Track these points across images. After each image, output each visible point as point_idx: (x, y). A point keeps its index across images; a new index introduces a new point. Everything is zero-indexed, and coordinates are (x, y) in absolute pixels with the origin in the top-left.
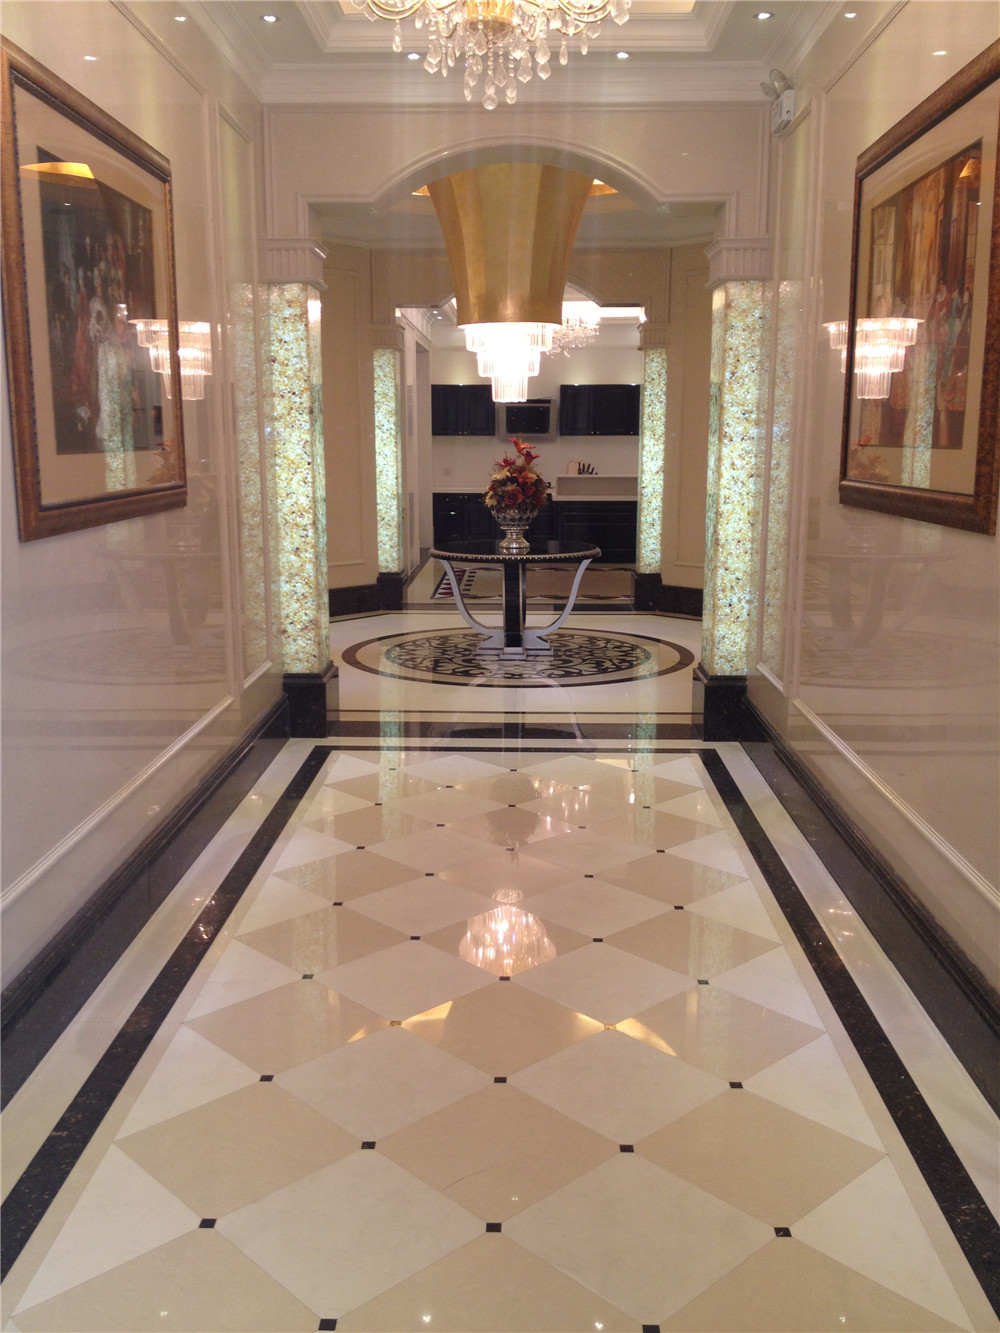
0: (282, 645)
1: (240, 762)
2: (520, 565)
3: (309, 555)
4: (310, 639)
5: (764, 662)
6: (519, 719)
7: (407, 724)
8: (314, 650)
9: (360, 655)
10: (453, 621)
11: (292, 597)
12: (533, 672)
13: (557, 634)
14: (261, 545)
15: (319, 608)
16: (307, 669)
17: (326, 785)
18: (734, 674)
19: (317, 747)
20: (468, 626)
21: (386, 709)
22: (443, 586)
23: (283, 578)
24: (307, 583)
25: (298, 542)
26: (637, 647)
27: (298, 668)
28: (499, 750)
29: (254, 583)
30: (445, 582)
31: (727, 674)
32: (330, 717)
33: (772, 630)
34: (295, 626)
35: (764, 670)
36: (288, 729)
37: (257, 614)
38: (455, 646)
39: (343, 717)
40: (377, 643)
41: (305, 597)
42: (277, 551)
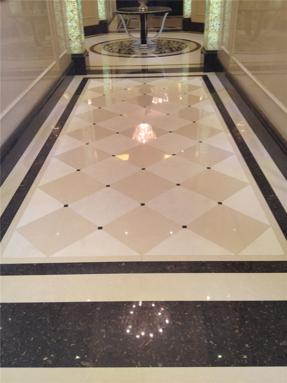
0: (70, 44)
1: (61, 83)
2: (145, 15)
3: (76, 12)
4: (78, 42)
5: (223, 45)
6: (146, 68)
7: (111, 70)
8: (80, 46)
9: (95, 49)
10: (124, 37)
11: (72, 28)
12: (150, 53)
13: (158, 40)
14: (60, 9)
15: (81, 32)
16: (79, 52)
17: (88, 90)
18: (214, 50)
19: (84, 78)
20: (129, 38)
21: (105, 65)
22: (120, 25)
23: (68, 21)
24: (76, 23)
25: (72, 8)
26: (183, 43)
27: (76, 52)
28: (140, 77)
29: (59, 23)
30: (121, 23)
31: (212, 50)
32: (87, 68)
33: (226, 34)
34: (74, 38)
35: (223, 48)
36: (74, 72)
37: (61, 34)
38: (125, 45)
39: (92, 69)
40: (100, 44)
41: (76, 27)
42: (66, 11)
